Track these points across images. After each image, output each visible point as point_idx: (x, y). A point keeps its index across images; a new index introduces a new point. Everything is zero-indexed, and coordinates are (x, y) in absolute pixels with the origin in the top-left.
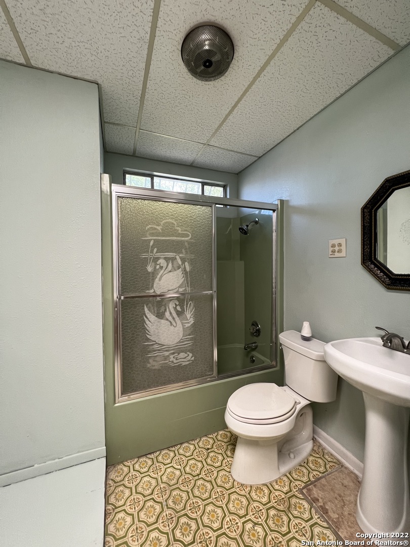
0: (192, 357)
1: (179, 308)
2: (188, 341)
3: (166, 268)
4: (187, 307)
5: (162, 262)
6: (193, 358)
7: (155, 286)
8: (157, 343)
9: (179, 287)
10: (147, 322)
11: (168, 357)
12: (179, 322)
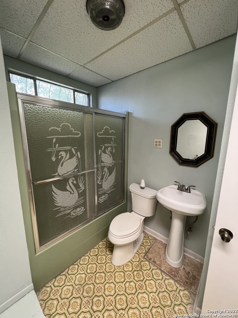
0: (84, 209)
1: (75, 182)
2: (81, 200)
3: (66, 157)
4: (80, 180)
5: (63, 154)
6: (84, 210)
7: (58, 170)
8: (62, 207)
9: (75, 169)
10: (55, 195)
11: (70, 213)
12: (75, 191)
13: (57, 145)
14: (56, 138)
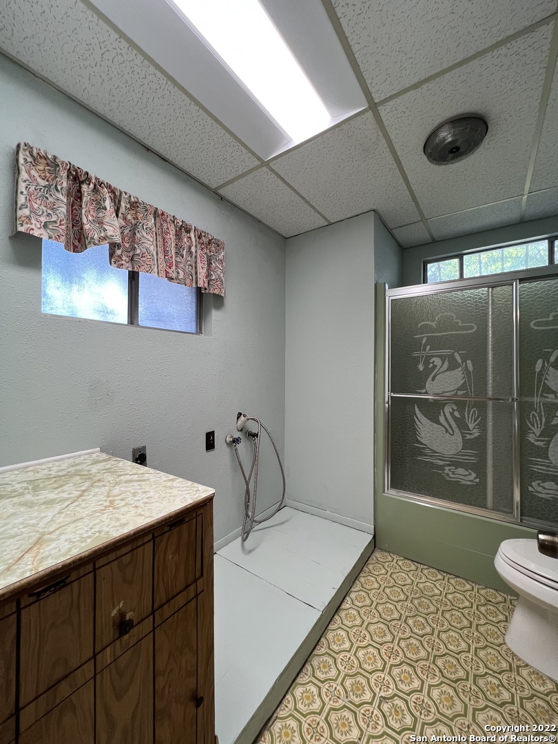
0: (475, 478)
1: (457, 414)
2: (471, 456)
3: (441, 367)
4: (469, 414)
5: (437, 361)
6: (477, 480)
7: (427, 386)
8: (428, 448)
9: (458, 389)
10: (418, 423)
11: (442, 468)
12: (457, 430)
13: (428, 347)
14: (427, 337)
